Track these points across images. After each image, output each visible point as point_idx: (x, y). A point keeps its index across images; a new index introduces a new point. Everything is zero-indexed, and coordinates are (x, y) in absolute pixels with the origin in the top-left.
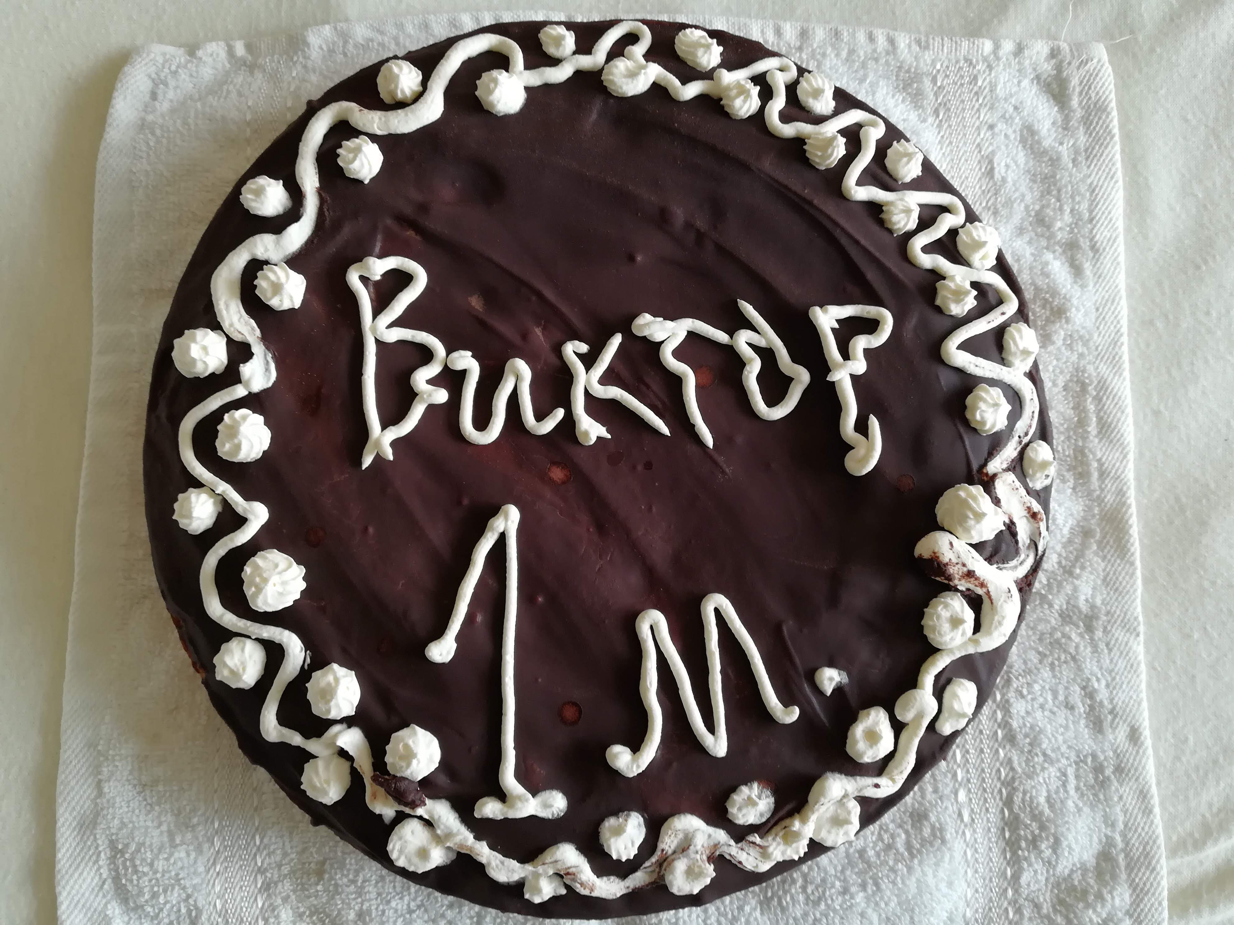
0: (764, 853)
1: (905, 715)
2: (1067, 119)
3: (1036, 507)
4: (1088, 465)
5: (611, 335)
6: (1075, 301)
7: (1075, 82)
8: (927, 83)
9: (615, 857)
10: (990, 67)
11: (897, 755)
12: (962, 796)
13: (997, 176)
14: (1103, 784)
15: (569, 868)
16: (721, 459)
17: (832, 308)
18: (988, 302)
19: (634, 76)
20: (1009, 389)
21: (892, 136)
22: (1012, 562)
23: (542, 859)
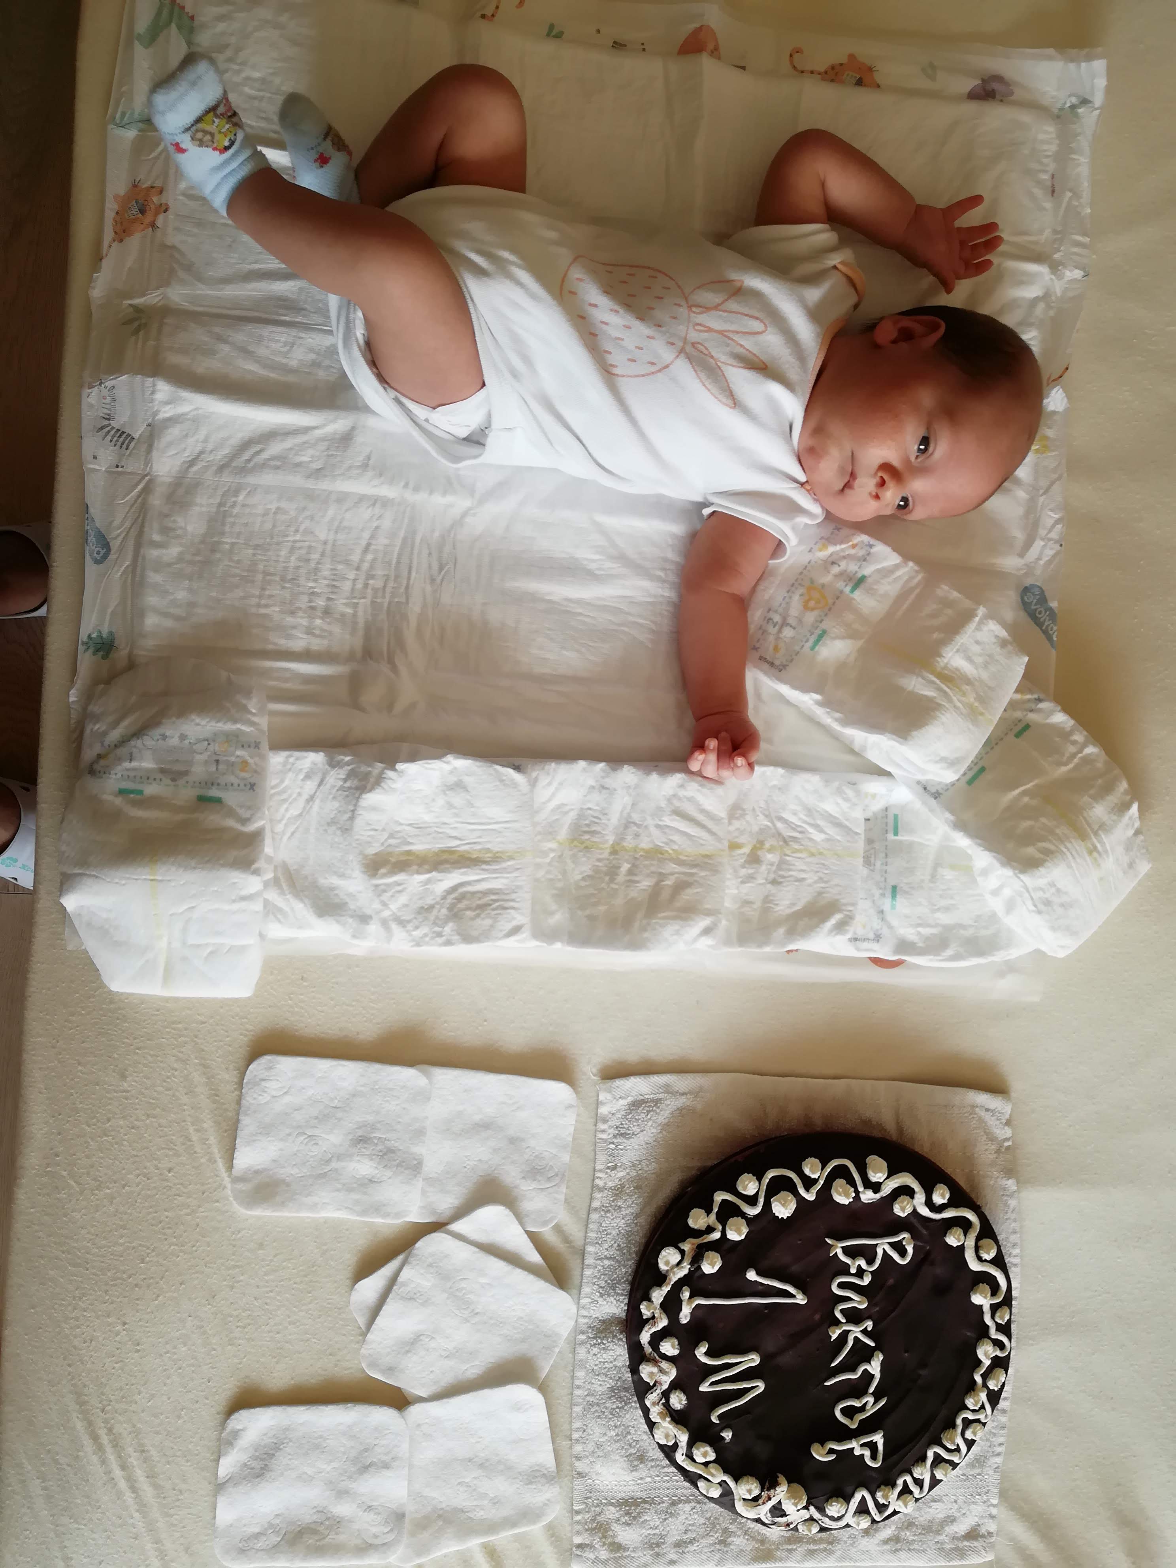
1: (713, 1468)
2: (958, 1539)
3: (792, 1526)
4: (795, 1544)
5: (874, 1341)
6: (872, 1540)
7: (976, 1544)
8: (978, 1471)
9: (661, 1342)
10: (984, 1502)
11: (694, 1463)
12: (649, 1479)
13: (932, 1504)
14: (651, 1546)
15: (656, 1322)
17: (882, 1441)
18: (881, 1508)
19: (985, 1353)
20: (843, 1516)
21: (954, 1465)
22: (769, 1515)
23: (662, 1311)
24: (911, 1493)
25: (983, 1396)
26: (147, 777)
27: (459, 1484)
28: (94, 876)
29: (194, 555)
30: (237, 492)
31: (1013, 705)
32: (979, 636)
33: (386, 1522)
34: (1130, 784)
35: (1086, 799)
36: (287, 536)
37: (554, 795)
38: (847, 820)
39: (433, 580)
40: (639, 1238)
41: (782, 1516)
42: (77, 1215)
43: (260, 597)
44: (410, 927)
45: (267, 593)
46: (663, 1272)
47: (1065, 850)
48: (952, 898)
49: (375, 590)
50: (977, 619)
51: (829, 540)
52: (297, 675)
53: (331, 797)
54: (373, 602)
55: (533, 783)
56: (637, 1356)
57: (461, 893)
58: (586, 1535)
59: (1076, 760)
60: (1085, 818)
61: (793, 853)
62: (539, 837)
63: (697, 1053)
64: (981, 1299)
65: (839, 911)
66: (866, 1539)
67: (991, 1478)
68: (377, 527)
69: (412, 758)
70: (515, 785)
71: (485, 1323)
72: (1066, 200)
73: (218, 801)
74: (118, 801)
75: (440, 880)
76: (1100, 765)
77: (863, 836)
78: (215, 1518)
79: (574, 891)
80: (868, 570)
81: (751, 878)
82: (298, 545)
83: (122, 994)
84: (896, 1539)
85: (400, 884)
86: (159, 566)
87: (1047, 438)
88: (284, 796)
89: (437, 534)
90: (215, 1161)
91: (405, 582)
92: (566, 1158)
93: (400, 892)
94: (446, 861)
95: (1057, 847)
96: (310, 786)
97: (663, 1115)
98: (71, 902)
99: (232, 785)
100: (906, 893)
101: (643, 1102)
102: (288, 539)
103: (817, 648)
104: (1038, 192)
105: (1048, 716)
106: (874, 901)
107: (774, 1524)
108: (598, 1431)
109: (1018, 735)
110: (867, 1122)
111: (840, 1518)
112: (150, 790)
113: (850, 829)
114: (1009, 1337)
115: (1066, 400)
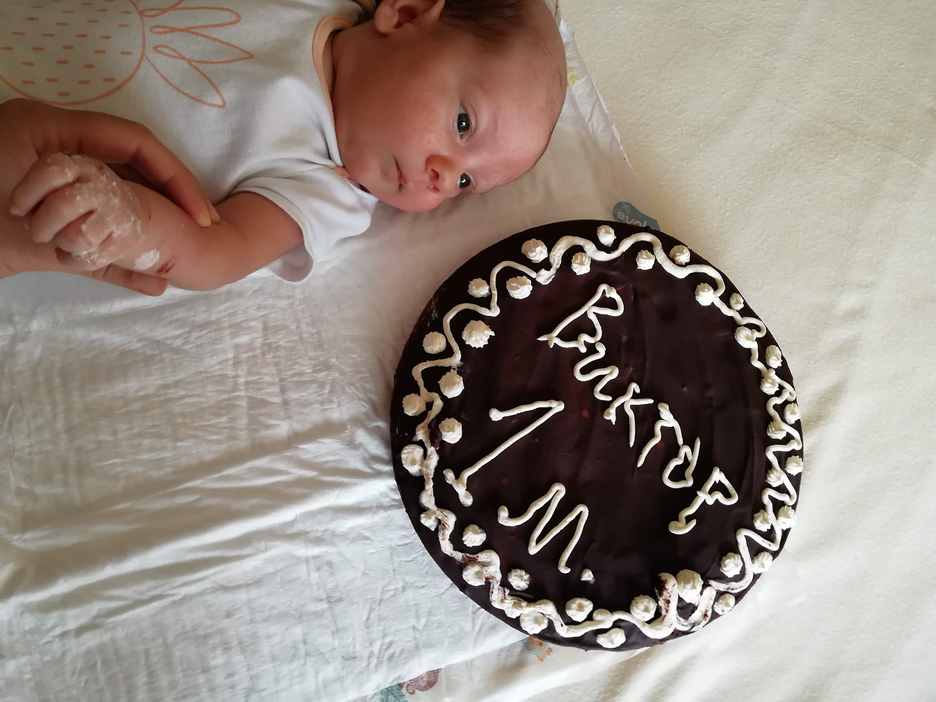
1: (597, 616)
5: (651, 398)
9: (463, 539)
11: (578, 626)
15: (447, 524)
16: (636, 473)
17: (723, 475)
18: (769, 535)
19: (746, 339)
20: (744, 569)
22: (682, 620)
23: (442, 510)
24: (783, 504)
25: (774, 377)
41: (693, 612)
46: (418, 475)
64: (707, 298)
111: (743, 574)
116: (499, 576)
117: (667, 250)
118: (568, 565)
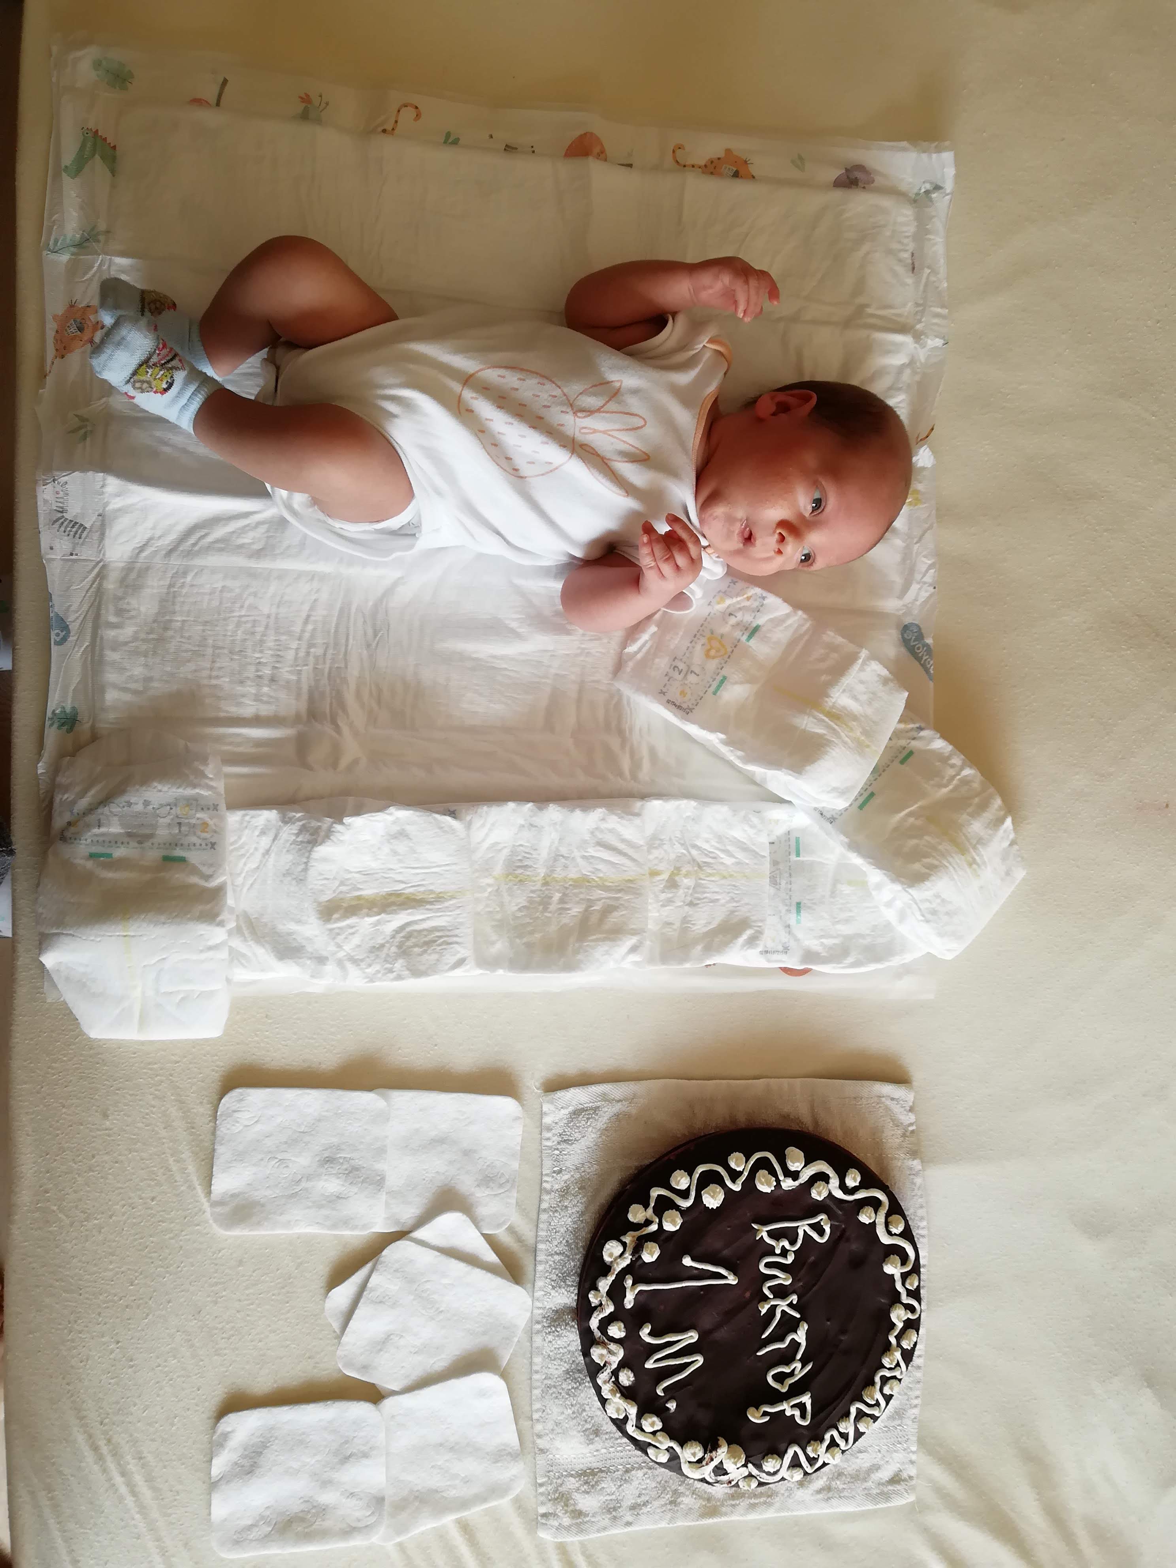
0: (605, 1382)
1: (659, 1436)
2: (883, 1484)
3: (733, 1483)
4: (737, 1499)
5: (800, 1313)
6: (806, 1491)
7: (899, 1487)
8: (899, 1422)
9: (609, 1327)
10: (905, 1450)
11: (643, 1433)
12: (604, 1451)
13: (858, 1455)
14: (609, 1511)
15: (605, 1309)
16: (752, 1358)
17: (810, 1400)
18: (812, 1461)
19: (898, 1316)
20: (778, 1471)
21: (875, 1418)
22: (712, 1474)
23: (608, 1299)
24: (838, 1445)
25: (898, 1355)
26: (115, 841)
27: (432, 1467)
28: (71, 935)
29: (148, 633)
30: (185, 573)
31: (896, 734)
32: (863, 676)
33: (368, 1506)
34: (1003, 801)
35: (965, 817)
36: (232, 611)
37: (487, 835)
38: (754, 844)
39: (368, 646)
40: (585, 1233)
41: (724, 1475)
42: (68, 1246)
43: (211, 669)
44: (363, 965)
45: (218, 665)
46: (608, 1264)
47: (947, 864)
48: (850, 911)
49: (317, 658)
50: (860, 661)
51: (726, 594)
52: (248, 740)
53: (285, 850)
54: (315, 669)
55: (469, 826)
56: (588, 1341)
57: (408, 932)
58: (549, 1505)
59: (955, 782)
60: (964, 834)
61: (708, 876)
62: (477, 874)
63: (630, 1064)
64: (892, 1269)
65: (750, 927)
66: (801, 1490)
67: (910, 1428)
68: (316, 600)
69: (358, 811)
70: (453, 831)
71: (449, 1320)
72: (925, 275)
73: (182, 860)
74: (89, 864)
75: (389, 921)
76: (976, 785)
77: (768, 859)
78: (210, 1514)
79: (512, 922)
80: (761, 620)
81: (670, 901)
82: (244, 619)
83: (100, 1040)
84: (828, 1488)
85: (352, 927)
86: (116, 646)
87: (917, 492)
88: (242, 851)
89: (370, 603)
90: (195, 1188)
91: (343, 649)
92: (515, 1165)
93: (353, 934)
94: (393, 904)
95: (940, 862)
96: (265, 841)
97: (602, 1120)
98: (49, 959)
99: (194, 845)
100: (809, 908)
101: (583, 1110)
102: (235, 614)
103: (719, 692)
104: (900, 269)
105: (928, 744)
106: (781, 917)
107: (717, 1482)
108: (556, 1410)
109: (902, 762)
110: (786, 1117)
111: (775, 1473)
112: (119, 853)
113: (757, 853)
114: (919, 1300)
115: (932, 457)
116: (614, 1366)
117: (888, 1215)
118: (664, 1390)
